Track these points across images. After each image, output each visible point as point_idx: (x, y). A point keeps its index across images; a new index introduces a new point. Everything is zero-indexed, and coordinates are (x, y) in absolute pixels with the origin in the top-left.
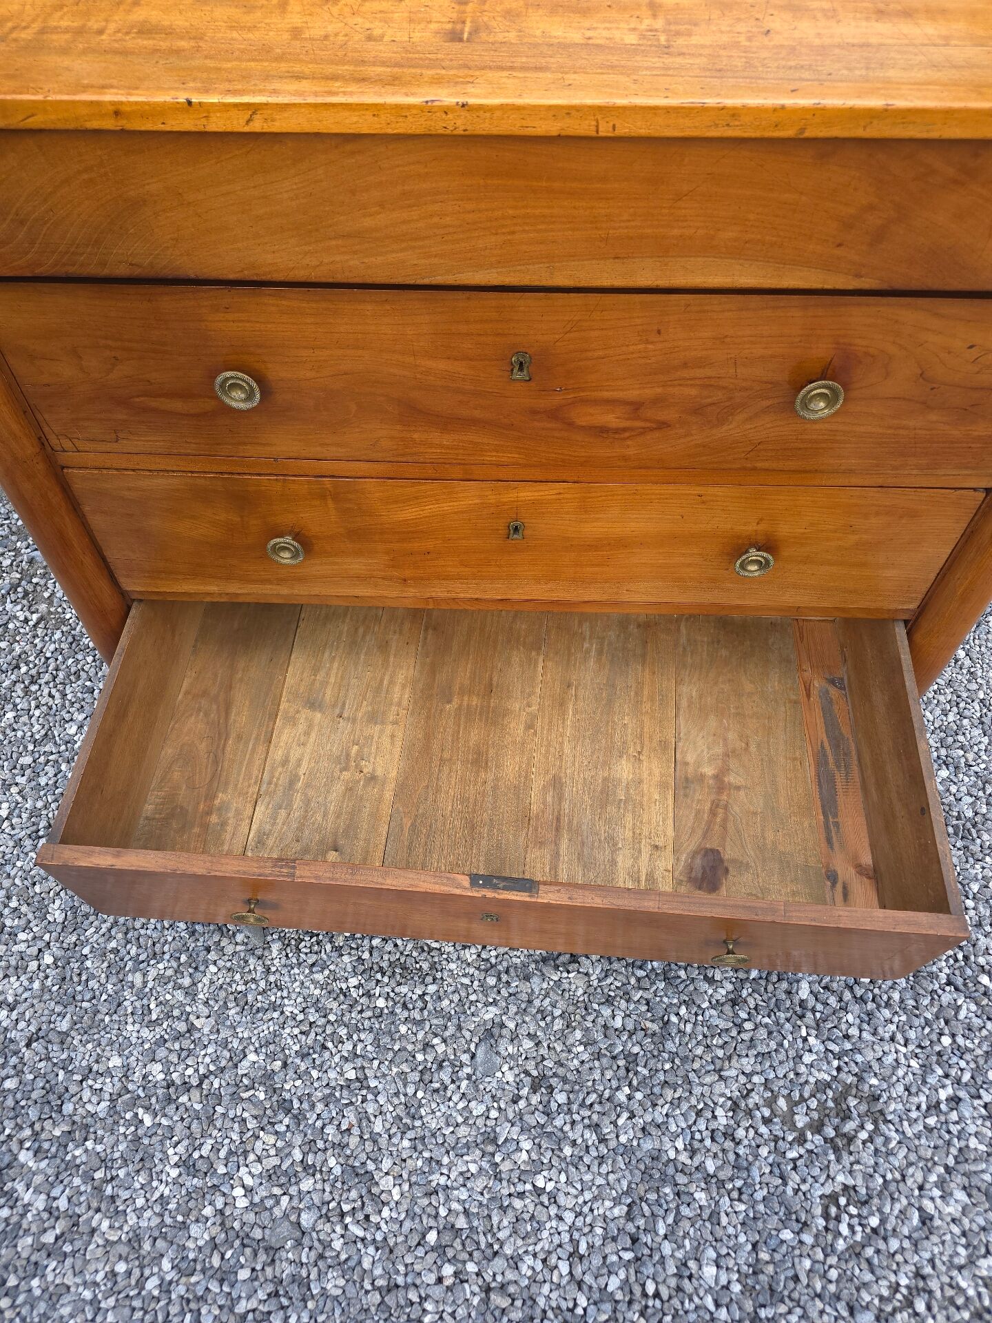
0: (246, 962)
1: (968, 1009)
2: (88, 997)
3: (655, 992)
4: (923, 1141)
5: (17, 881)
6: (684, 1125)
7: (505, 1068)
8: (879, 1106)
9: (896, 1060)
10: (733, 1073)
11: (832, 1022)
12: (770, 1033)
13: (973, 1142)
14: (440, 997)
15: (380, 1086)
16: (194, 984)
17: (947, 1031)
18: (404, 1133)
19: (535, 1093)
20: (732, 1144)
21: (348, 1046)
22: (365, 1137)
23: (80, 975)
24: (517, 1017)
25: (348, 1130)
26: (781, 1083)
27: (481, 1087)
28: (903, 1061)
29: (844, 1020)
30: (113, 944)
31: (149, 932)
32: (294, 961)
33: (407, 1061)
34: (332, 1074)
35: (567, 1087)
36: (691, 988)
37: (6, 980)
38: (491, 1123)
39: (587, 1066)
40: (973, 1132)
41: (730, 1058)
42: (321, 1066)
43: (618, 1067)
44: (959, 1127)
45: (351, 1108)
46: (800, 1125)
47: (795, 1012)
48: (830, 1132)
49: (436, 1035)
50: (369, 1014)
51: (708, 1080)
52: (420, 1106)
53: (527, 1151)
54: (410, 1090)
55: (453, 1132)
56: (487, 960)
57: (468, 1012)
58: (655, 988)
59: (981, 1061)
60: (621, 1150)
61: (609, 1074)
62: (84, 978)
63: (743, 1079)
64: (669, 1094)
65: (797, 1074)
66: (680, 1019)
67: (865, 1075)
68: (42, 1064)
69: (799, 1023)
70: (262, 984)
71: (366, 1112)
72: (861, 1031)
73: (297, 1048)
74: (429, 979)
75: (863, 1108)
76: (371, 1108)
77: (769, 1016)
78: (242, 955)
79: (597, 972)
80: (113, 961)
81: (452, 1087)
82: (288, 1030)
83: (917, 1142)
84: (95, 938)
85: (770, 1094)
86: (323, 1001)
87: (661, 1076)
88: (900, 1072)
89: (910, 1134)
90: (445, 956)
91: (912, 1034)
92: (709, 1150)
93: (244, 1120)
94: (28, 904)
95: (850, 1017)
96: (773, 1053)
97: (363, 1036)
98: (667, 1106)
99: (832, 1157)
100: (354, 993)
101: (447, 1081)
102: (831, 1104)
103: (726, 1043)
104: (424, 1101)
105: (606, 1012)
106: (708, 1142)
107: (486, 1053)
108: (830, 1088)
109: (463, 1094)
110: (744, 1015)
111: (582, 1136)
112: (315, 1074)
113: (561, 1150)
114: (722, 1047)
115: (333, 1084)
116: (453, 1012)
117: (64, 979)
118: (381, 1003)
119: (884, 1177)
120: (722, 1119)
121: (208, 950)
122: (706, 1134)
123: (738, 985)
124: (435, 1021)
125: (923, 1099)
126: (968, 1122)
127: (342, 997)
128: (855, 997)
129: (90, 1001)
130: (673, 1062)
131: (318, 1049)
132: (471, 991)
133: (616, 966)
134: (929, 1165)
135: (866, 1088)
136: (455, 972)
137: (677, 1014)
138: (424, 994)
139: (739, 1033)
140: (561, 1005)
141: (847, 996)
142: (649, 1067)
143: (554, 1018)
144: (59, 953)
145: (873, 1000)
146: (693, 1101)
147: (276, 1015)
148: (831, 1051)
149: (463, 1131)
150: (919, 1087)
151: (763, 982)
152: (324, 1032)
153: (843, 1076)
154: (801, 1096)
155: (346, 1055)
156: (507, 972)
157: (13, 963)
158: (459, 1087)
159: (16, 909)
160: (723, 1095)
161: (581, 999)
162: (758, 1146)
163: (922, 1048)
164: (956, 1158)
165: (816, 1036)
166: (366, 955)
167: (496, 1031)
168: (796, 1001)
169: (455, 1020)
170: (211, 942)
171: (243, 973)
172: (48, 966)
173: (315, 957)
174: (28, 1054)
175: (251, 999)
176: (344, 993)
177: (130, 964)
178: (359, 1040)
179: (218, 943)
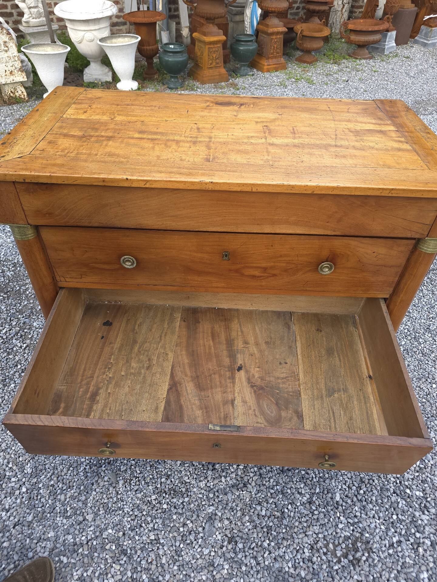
0: (109, 489)
1: (402, 503)
2: (40, 505)
3: (278, 499)
4: (388, 560)
5: (12, 456)
6: (291, 556)
7: (217, 533)
8: (370, 546)
9: (376, 526)
10: (311, 533)
11: (349, 510)
12: (325, 515)
13: (408, 560)
14: (189, 503)
15: (165, 542)
16: (86, 499)
17: (395, 513)
18: (174, 563)
19: (230, 544)
20: (311, 564)
21: (151, 525)
22: (158, 565)
23: (37, 496)
24: (222, 511)
25: (151, 562)
26: (330, 537)
27: (207, 542)
28: (378, 526)
29: (354, 509)
30: (52, 482)
31: (68, 477)
32: (129, 489)
33: (176, 531)
34: (144, 538)
35: (243, 541)
36: (293, 497)
37: (5, 499)
38: (211, 558)
39: (251, 531)
40: (407, 555)
41: (309, 527)
42: (140, 534)
43: (264, 532)
44: (402, 554)
45: (152, 552)
46: (338, 555)
47: (335, 507)
48: (351, 558)
49: (188, 520)
50: (160, 511)
51: (300, 536)
52: (182, 551)
53: (227, 569)
54: (177, 544)
55: (195, 562)
56: (209, 487)
57: (202, 509)
58: (278, 497)
59: (409, 525)
60: (266, 568)
61: (260, 535)
62: (39, 497)
63: (315, 536)
64: (285, 543)
65: (337, 533)
66: (289, 510)
67: (364, 532)
68: (20, 536)
69: (336, 511)
70: (115, 499)
71: (159, 554)
72: (361, 514)
73: (129, 526)
74: (185, 495)
75: (364, 547)
76: (161, 552)
77: (324, 509)
78: (107, 486)
79: (254, 491)
80: (51, 490)
81: (195, 542)
82: (126, 519)
83: (385, 560)
84: (45, 480)
85: (326, 542)
86: (141, 506)
87: (282, 535)
88: (377, 531)
89: (382, 557)
90: (192, 486)
91: (381, 515)
92: (302, 567)
93: (107, 559)
94: (17, 466)
95: (356, 508)
96: (327, 524)
97: (157, 521)
98: (284, 548)
99: (352, 568)
100: (154, 502)
101: (193, 539)
102: (350, 546)
103: (307, 520)
104: (183, 549)
105: (259, 508)
106: (301, 564)
107: (209, 526)
108: (350, 539)
109: (200, 545)
110: (314, 508)
111: (250, 562)
112: (137, 538)
113: (241, 568)
114: (306, 522)
115: (145, 542)
116: (195, 510)
117: (30, 498)
118: (165, 506)
119: (373, 576)
120: (307, 554)
121: (93, 484)
122: (301, 560)
123: (311, 495)
124: (188, 514)
125: (387, 542)
126: (405, 551)
127: (149, 504)
128: (358, 500)
129: (41, 507)
130: (286, 529)
131: (139, 527)
132: (202, 500)
133: (262, 488)
134: (391, 570)
135: (364, 538)
136: (196, 492)
137: (287, 509)
138: (183, 502)
139: (312, 516)
140: (240, 505)
141: (355, 499)
142: (276, 531)
143: (237, 511)
144: (29, 487)
145: (365, 501)
146: (295, 546)
147: (121, 512)
148: (349, 523)
149: (200, 561)
150: (385, 537)
151: (321, 494)
152: (141, 519)
153: (355, 533)
154: (339, 543)
155: (150, 529)
156: (218, 491)
157: (9, 491)
158: (198, 542)
159: (11, 468)
160: (307, 543)
161: (248, 503)
162: (322, 565)
163: (386, 521)
164: (401, 566)
165: (343, 516)
166: (159, 486)
167: (213, 517)
168: (335, 502)
169: (196, 513)
170: (94, 481)
171: (107, 495)
172: (24, 493)
173: (137, 487)
174: (14, 531)
175: (110, 506)
176: (150, 502)
177: (59, 491)
178: (156, 523)
179: (97, 481)
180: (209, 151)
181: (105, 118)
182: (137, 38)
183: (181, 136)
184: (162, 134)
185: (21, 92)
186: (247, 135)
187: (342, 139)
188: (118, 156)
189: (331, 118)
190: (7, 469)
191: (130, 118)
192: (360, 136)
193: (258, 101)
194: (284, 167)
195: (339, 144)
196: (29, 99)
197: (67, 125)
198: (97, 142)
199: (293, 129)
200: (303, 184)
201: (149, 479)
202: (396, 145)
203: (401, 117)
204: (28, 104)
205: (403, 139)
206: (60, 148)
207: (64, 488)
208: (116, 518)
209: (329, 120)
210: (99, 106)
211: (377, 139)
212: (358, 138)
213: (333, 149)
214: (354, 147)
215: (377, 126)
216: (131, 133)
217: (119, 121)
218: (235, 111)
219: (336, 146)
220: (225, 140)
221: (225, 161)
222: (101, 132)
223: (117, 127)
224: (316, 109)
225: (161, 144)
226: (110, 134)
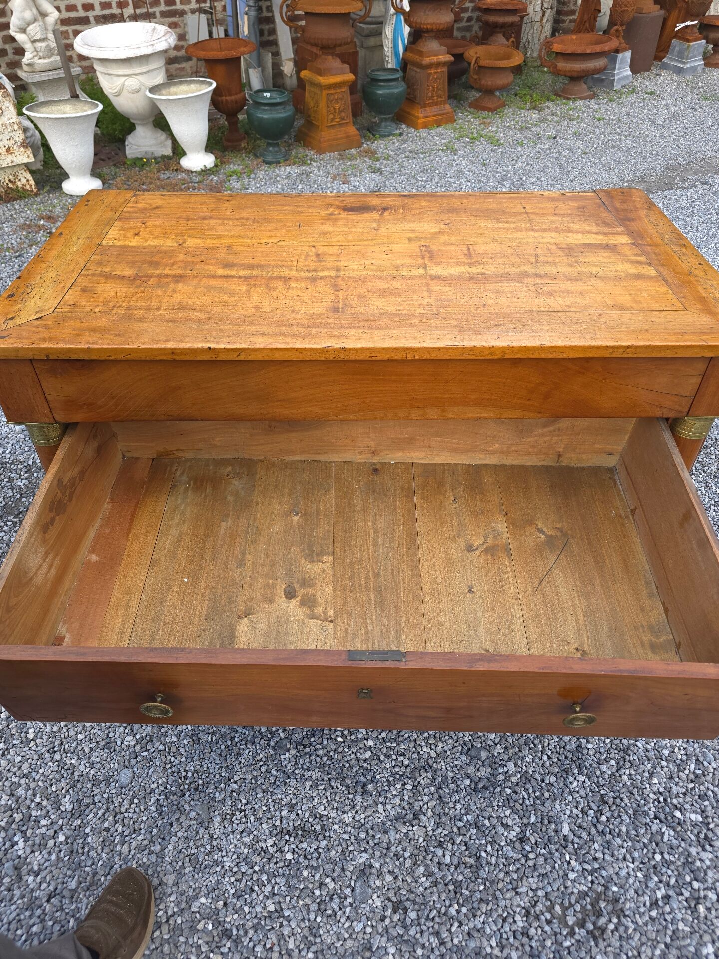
0: (197, 832)
1: (669, 834)
2: (89, 863)
3: (470, 837)
4: (649, 927)
5: (40, 783)
6: (495, 928)
7: (375, 896)
8: (620, 906)
9: (628, 873)
10: (524, 889)
11: (585, 849)
12: (546, 860)
13: (681, 925)
14: (328, 850)
15: (291, 915)
16: (162, 850)
17: (657, 851)
18: (308, 948)
19: (395, 912)
20: (527, 940)
21: (269, 888)
22: (283, 952)
23: (83, 848)
24: (381, 860)
25: (271, 948)
26: (556, 894)
27: (360, 911)
28: (632, 873)
29: (593, 847)
30: (106, 824)
31: (130, 815)
32: (230, 830)
33: (308, 896)
34: (258, 909)
35: (417, 907)
36: (493, 832)
37: (33, 854)
38: (367, 936)
39: (429, 891)
40: (680, 918)
41: (521, 879)
42: (251, 903)
43: (450, 890)
44: (671, 916)
45: (273, 931)
46: (570, 923)
47: (561, 845)
48: (590, 926)
49: (327, 876)
50: (281, 864)
51: (508, 895)
52: (319, 927)
53: (393, 954)
54: (312, 917)
55: (342, 945)
56: (359, 821)
57: (348, 858)
58: (470, 833)
59: (680, 869)
60: (455, 949)
61: (444, 896)
62: (86, 849)
63: (531, 893)
64: (484, 907)
65: (566, 887)
66: (488, 854)
67: (609, 884)
68: (58, 914)
69: (564, 851)
70: (208, 847)
71: (283, 934)
72: (604, 854)
73: (233, 891)
74: (321, 837)
75: (610, 907)
76: (286, 930)
77: (545, 849)
78: (195, 827)
79: (432, 824)
80: (106, 837)
81: (339, 913)
82: (227, 879)
83: (645, 928)
84: (94, 821)
85: (549, 903)
86: (250, 857)
87: (478, 895)
88: (631, 881)
89: (640, 923)
90: (330, 820)
91: (636, 854)
92: (512, 945)
93: (199, 946)
94: (48, 800)
95: (596, 845)
96: (549, 873)
97: (278, 880)
98: (483, 916)
99: (592, 943)
100: (271, 850)
101: (336, 908)
102: (589, 907)
103: (518, 868)
104: (321, 924)
105: (439, 852)
106: (512, 939)
107: (362, 886)
108: (588, 896)
109: (348, 917)
110: (528, 848)
111: (429, 940)
112: (246, 909)
113: (415, 951)
114: (516, 872)
115: (259, 916)
116: (338, 859)
117: (72, 851)
118: (289, 856)
119: (626, 954)
120: (520, 922)
121: (171, 825)
122: (510, 934)
123: (523, 828)
124: (326, 866)
125: (647, 898)
126: (676, 911)
127: (263, 854)
128: (598, 832)
129: (91, 866)
130: (485, 885)
131: (248, 891)
132: (349, 843)
133: (443, 819)
134: (655, 943)
135: (610, 894)
136: (338, 831)
137: (486, 851)
138: (318, 848)
139: (526, 861)
140: (410, 849)
141: (593, 831)
142: (470, 889)
143: (405, 859)
144: (69, 833)
145: (610, 833)
146: (500, 911)
147: (218, 869)
148: (586, 870)
149: (349, 943)
150: (643, 890)
151: (539, 825)
152: (252, 878)
153: (595, 886)
154: (570, 902)
155: (267, 894)
156: (373, 828)
157: (38, 841)
158: (344, 912)
159: (39, 803)
160: (519, 905)
161: (422, 845)
162: (544, 940)
163: (643, 863)
164: (671, 937)
165: (576, 860)
166: (278, 823)
167: (367, 870)
168: (561, 837)
169: (339, 865)
170: (173, 819)
171: (195, 840)
172: (61, 843)
173: (243, 826)
174: (48, 907)
175: (201, 859)
176: (264, 850)
177: (118, 838)
178: (276, 883)
179: (178, 820)
180: (337, 293)
181: (169, 243)
182: (211, 84)
183: (291, 270)
184: (260, 267)
185: (26, 180)
186: (394, 262)
187: (547, 262)
188: (193, 309)
189: (528, 226)
190: (33, 805)
191: (208, 241)
192: (575, 256)
193: (410, 201)
194: (456, 317)
195: (541, 271)
196: (39, 190)
197: (110, 259)
198: (159, 286)
199: (469, 249)
200: (487, 344)
201: (261, 812)
202: (632, 269)
203: (640, 219)
204: (38, 199)
205: (643, 259)
206: (102, 298)
207: (126, 833)
208: (211, 879)
209: (525, 230)
210: (157, 223)
211: (601, 259)
212: (572, 259)
213: (531, 281)
214: (566, 277)
215: (602, 237)
216: (211, 268)
217: (192, 247)
218: (375, 220)
219: (537, 275)
220: (360, 273)
221: (362, 309)
222: (164, 269)
223: (189, 259)
224: (503, 212)
225: (259, 285)
226: (178, 271)
